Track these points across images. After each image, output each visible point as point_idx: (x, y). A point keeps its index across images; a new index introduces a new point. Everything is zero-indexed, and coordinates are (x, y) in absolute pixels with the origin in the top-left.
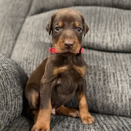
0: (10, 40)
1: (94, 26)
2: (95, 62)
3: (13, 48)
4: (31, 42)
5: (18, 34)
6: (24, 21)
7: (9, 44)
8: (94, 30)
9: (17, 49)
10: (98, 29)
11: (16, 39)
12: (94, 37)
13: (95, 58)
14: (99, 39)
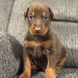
0: (4, 21)
1: (69, 3)
2: (72, 31)
3: (7, 26)
4: (22, 21)
5: (10, 15)
6: (13, 4)
7: (4, 24)
8: (69, 6)
9: (12, 27)
10: (72, 6)
11: (9, 19)
12: (69, 12)
13: (71, 28)
14: (73, 14)
